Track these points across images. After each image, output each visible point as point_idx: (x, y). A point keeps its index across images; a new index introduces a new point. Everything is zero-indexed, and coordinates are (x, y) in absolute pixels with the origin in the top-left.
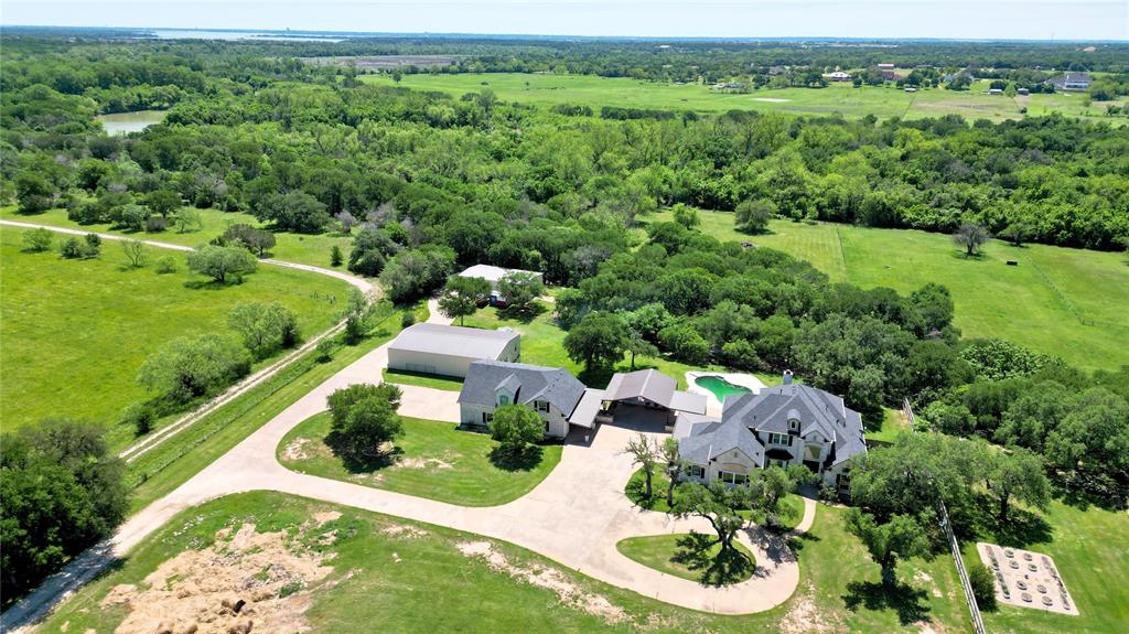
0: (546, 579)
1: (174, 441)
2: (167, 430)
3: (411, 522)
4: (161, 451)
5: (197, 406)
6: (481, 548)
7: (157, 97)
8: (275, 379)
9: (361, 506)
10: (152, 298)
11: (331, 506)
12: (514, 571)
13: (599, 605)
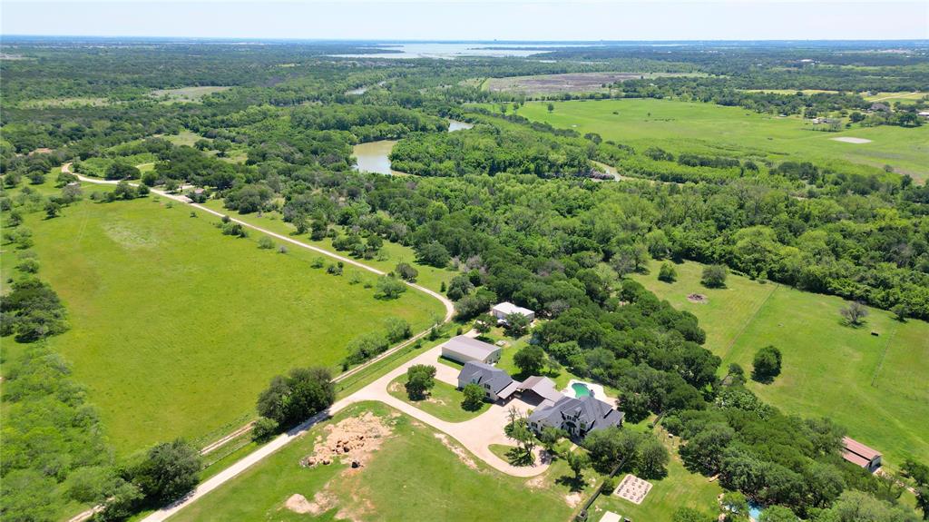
0: (457, 451)
1: (354, 376)
2: (353, 370)
3: (423, 422)
4: (349, 379)
5: (365, 362)
6: (442, 436)
7: (391, 132)
8: (396, 353)
9: (409, 413)
10: (359, 302)
11: (399, 411)
12: (448, 446)
13: (471, 463)
